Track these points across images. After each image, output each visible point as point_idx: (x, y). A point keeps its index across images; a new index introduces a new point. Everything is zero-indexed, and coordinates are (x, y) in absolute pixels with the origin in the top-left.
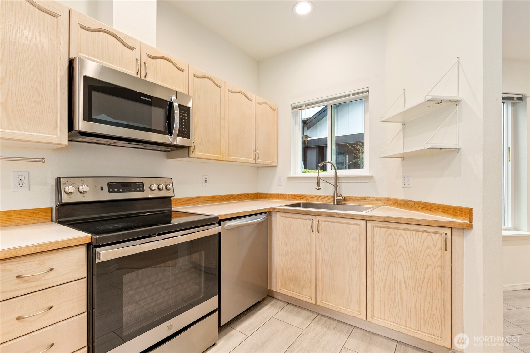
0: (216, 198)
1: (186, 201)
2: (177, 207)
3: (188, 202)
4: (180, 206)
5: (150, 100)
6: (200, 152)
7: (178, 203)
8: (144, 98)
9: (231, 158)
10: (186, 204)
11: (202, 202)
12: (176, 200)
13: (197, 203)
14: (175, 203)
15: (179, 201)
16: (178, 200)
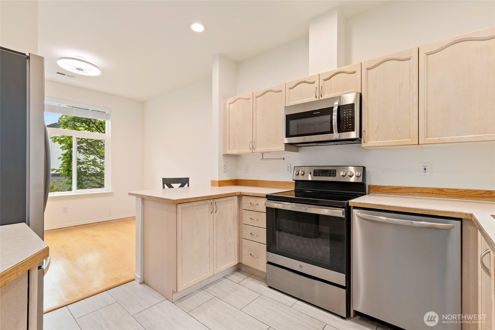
0: (445, 192)
1: (392, 189)
2: (380, 194)
3: (394, 191)
4: (384, 194)
5: (319, 112)
6: (377, 140)
7: (381, 190)
8: (316, 113)
9: (429, 139)
10: (391, 192)
11: (417, 193)
12: (379, 187)
13: (408, 193)
14: (377, 189)
15: (382, 189)
16: (381, 187)
